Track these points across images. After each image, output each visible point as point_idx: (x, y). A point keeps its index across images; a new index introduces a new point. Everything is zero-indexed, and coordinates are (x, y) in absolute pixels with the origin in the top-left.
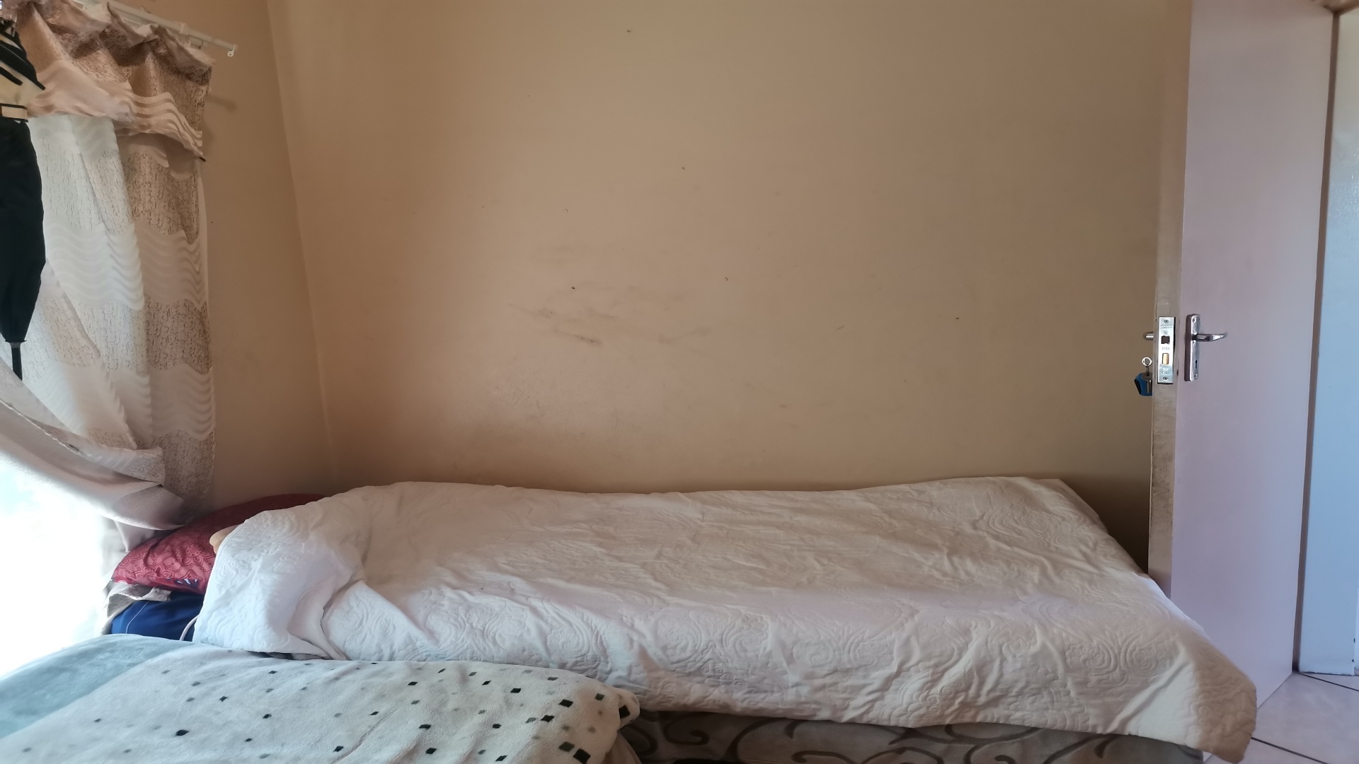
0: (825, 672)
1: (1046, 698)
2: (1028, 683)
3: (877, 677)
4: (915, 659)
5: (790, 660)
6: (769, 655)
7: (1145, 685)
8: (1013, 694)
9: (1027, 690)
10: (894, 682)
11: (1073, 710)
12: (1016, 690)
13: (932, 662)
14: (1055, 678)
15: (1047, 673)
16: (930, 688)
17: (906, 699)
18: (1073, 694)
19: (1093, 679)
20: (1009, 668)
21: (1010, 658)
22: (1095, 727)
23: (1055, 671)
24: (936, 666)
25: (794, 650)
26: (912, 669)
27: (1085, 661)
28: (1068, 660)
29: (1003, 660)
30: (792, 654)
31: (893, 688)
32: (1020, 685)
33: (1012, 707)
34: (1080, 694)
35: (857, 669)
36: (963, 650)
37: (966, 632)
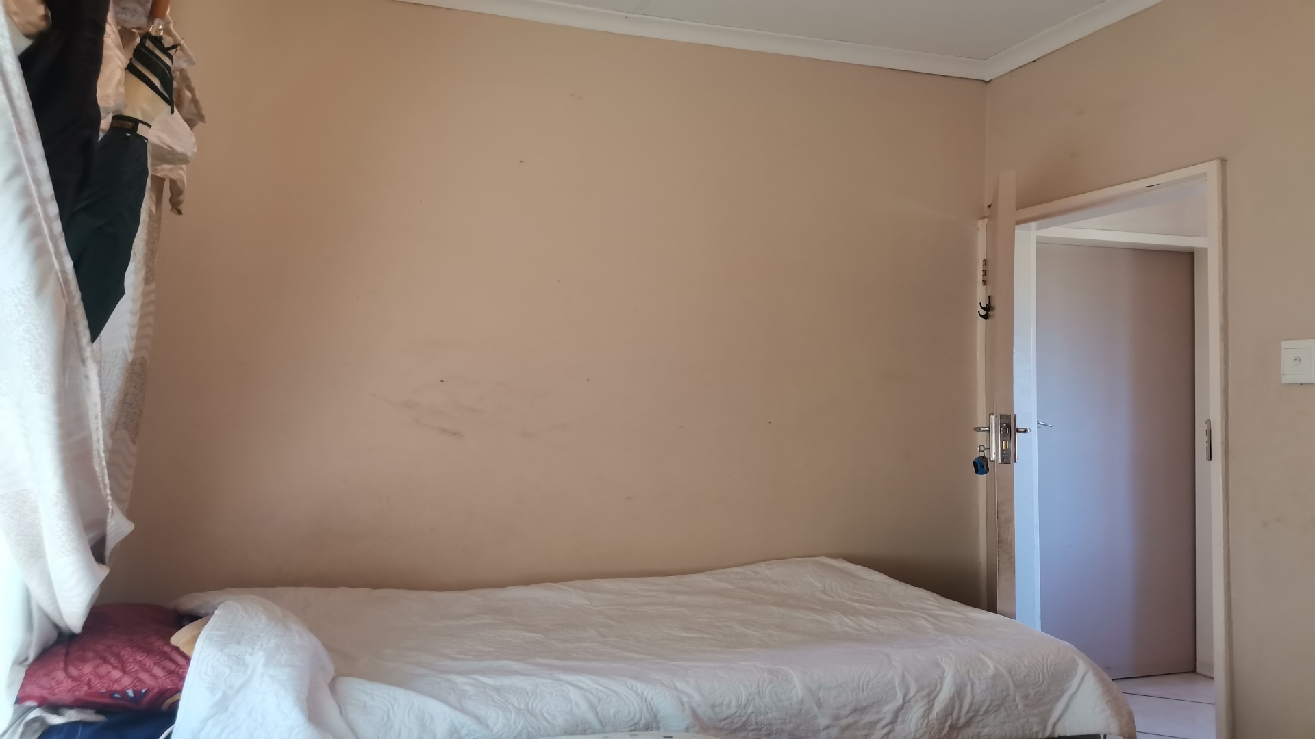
0: (848, 712)
1: (1003, 713)
2: (992, 701)
3: (888, 710)
4: (913, 691)
5: (819, 705)
6: (801, 702)
7: (1062, 693)
8: (981, 713)
9: (991, 708)
10: (900, 714)
11: (1022, 721)
12: (983, 709)
13: (926, 692)
14: (1008, 695)
15: (1003, 691)
16: (928, 715)
17: (913, 728)
18: (1020, 707)
19: (1032, 692)
20: (978, 691)
21: (977, 682)
22: (1037, 733)
23: (1008, 689)
24: (929, 695)
25: (820, 695)
26: (912, 700)
27: (1024, 677)
28: (1015, 678)
30: (819, 699)
31: (900, 719)
32: (987, 704)
34: (1026, 706)
36: (942, 678)
37: (937, 665)
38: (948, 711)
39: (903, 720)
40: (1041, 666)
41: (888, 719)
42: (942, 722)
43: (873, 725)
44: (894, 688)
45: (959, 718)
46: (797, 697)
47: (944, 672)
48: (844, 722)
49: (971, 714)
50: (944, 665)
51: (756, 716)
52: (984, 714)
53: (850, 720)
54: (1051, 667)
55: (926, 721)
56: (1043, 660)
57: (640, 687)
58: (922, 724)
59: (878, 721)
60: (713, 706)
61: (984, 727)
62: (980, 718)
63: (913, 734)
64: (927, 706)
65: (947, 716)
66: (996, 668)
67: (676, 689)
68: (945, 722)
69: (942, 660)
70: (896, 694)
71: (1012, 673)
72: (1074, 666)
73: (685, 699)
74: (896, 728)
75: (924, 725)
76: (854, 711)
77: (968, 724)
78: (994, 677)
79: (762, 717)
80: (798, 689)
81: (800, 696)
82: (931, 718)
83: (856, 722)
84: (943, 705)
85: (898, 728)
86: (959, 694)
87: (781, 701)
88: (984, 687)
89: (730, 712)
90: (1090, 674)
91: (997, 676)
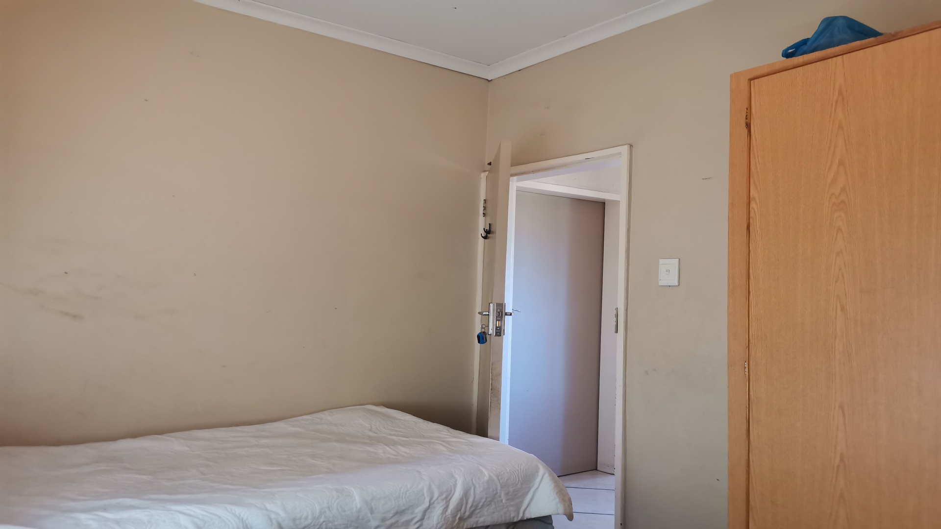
0: (391, 515)
1: (493, 506)
2: (486, 498)
3: (419, 511)
4: (436, 496)
5: (372, 512)
6: (359, 511)
7: (530, 489)
8: (479, 507)
9: (485, 503)
10: (427, 513)
11: (505, 510)
12: (481, 504)
13: (444, 496)
14: (497, 493)
15: (493, 491)
16: (446, 511)
17: (435, 522)
18: (504, 501)
19: (511, 490)
20: (478, 492)
21: (477, 486)
22: (514, 518)
23: (496, 489)
24: (446, 497)
25: (373, 504)
26: (435, 502)
27: (507, 480)
28: (501, 481)
29: (475, 487)
30: (372, 507)
31: (426, 517)
32: (483, 500)
33: (478, 515)
34: (507, 500)
35: (408, 509)
36: (455, 485)
37: (452, 476)
38: (458, 508)
39: (429, 518)
40: (517, 472)
41: (419, 517)
42: (454, 516)
43: (408, 523)
44: (424, 494)
45: (465, 512)
46: (356, 507)
47: (456, 481)
48: (389, 522)
49: (473, 509)
50: (456, 476)
51: (326, 524)
52: (480, 508)
53: (393, 520)
54: (523, 471)
55: (444, 516)
56: (518, 467)
57: (238, 510)
58: (441, 519)
59: (412, 519)
60: (294, 520)
61: (480, 517)
62: (478, 511)
63: (435, 526)
64: (445, 506)
65: (458, 511)
66: (490, 476)
67: (267, 510)
68: (456, 516)
69: (455, 472)
70: (425, 498)
71: (500, 478)
72: (537, 471)
73: (273, 516)
74: (424, 523)
75: (443, 520)
76: (397, 513)
77: (470, 516)
78: (488, 482)
79: (330, 524)
80: (357, 502)
81: (359, 506)
82: (447, 513)
83: (397, 521)
84: (455, 504)
85: (425, 523)
86: (466, 495)
87: (344, 511)
88: (482, 489)
89: (307, 523)
90: (547, 475)
91: (490, 481)
